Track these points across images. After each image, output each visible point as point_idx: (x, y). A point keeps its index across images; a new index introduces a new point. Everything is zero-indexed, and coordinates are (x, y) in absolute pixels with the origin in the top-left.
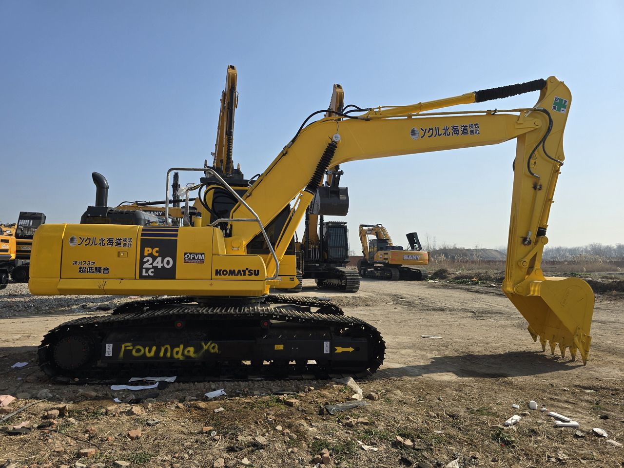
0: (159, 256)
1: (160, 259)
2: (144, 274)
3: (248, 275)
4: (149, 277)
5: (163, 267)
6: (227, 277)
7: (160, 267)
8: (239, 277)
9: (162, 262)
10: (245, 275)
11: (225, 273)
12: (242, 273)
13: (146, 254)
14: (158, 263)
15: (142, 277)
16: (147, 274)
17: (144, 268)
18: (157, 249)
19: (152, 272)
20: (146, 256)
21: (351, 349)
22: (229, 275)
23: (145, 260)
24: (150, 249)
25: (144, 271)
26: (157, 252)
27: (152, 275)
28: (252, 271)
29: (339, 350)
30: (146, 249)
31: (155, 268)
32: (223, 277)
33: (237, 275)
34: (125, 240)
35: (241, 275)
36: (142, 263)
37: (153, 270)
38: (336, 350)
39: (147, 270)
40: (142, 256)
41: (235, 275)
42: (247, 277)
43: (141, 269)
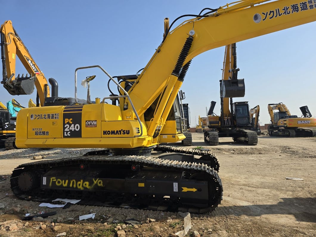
0: (72, 124)
1: (73, 125)
2: (65, 135)
3: (123, 134)
4: (68, 137)
5: (75, 130)
6: (110, 135)
7: (73, 130)
8: (117, 135)
9: (74, 127)
10: (120, 134)
11: (109, 133)
12: (119, 133)
13: (66, 123)
14: (72, 128)
15: (64, 137)
16: (67, 135)
17: (65, 131)
18: (71, 119)
19: (69, 134)
20: (66, 124)
21: (194, 190)
22: (111, 134)
23: (66, 126)
24: (68, 119)
25: (65, 133)
26: (71, 121)
27: (69, 135)
28: (125, 131)
29: (185, 189)
30: (66, 119)
31: (71, 131)
32: (108, 135)
33: (116, 134)
34: (56, 114)
35: (118, 134)
36: (64, 128)
37: (69, 132)
38: (183, 189)
39: (67, 132)
40: (64, 124)
41: (115, 134)
42: (122, 135)
43: (64, 131)
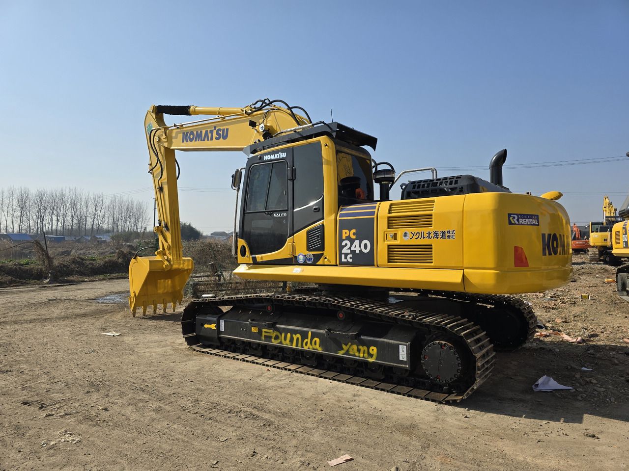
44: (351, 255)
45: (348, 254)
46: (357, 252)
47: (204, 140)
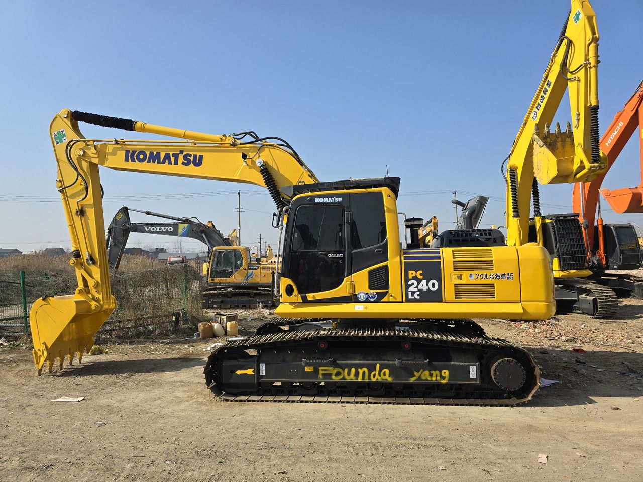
44: (419, 293)
45: (415, 292)
46: (425, 290)
47: (164, 162)
